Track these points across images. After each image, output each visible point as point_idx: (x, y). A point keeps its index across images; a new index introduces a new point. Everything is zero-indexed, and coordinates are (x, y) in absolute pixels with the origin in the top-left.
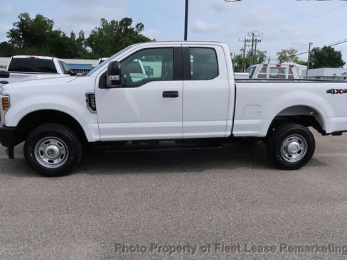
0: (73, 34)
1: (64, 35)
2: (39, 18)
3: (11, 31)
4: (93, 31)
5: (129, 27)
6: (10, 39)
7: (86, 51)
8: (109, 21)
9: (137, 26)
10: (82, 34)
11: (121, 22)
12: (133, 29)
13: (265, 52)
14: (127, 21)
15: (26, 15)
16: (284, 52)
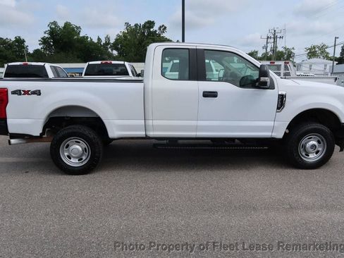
0: (99, 39)
1: (91, 40)
2: (67, 25)
3: (43, 38)
4: (118, 35)
5: (152, 30)
6: (41, 46)
7: (112, 54)
8: (133, 25)
9: (160, 29)
10: (108, 38)
11: (144, 26)
12: (156, 31)
13: (293, 48)
14: (150, 24)
15: (55, 23)
16: (314, 48)
